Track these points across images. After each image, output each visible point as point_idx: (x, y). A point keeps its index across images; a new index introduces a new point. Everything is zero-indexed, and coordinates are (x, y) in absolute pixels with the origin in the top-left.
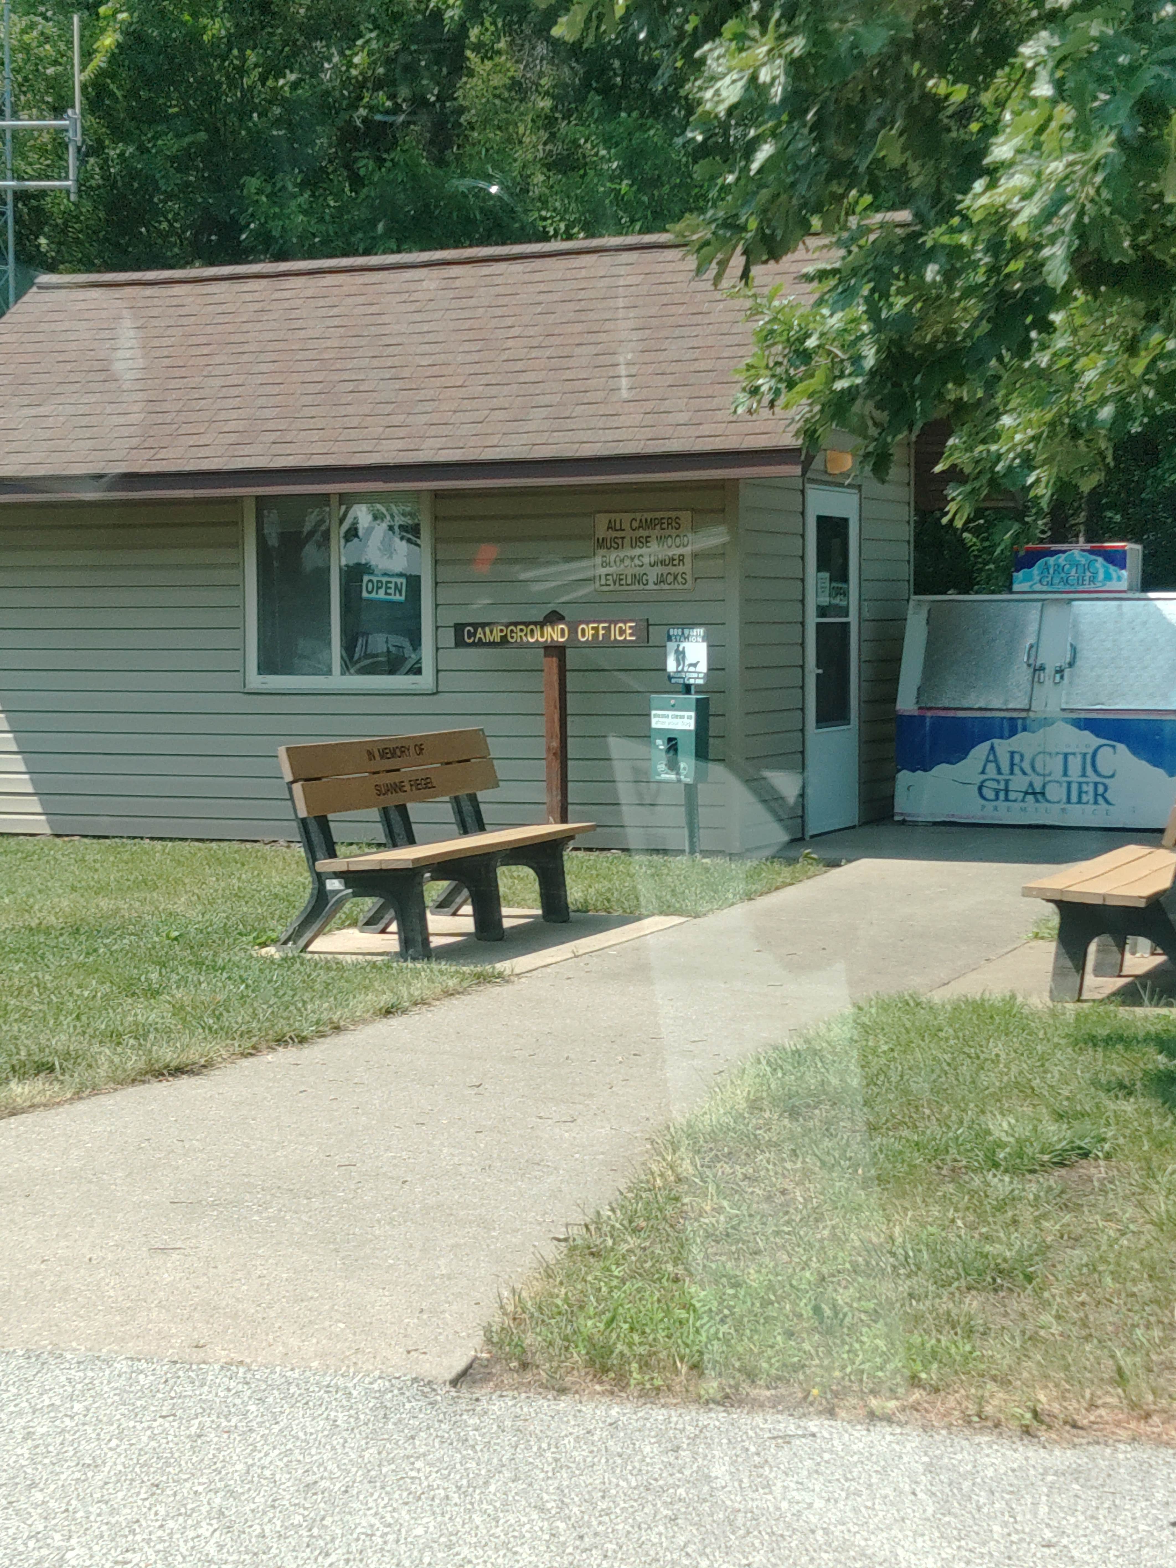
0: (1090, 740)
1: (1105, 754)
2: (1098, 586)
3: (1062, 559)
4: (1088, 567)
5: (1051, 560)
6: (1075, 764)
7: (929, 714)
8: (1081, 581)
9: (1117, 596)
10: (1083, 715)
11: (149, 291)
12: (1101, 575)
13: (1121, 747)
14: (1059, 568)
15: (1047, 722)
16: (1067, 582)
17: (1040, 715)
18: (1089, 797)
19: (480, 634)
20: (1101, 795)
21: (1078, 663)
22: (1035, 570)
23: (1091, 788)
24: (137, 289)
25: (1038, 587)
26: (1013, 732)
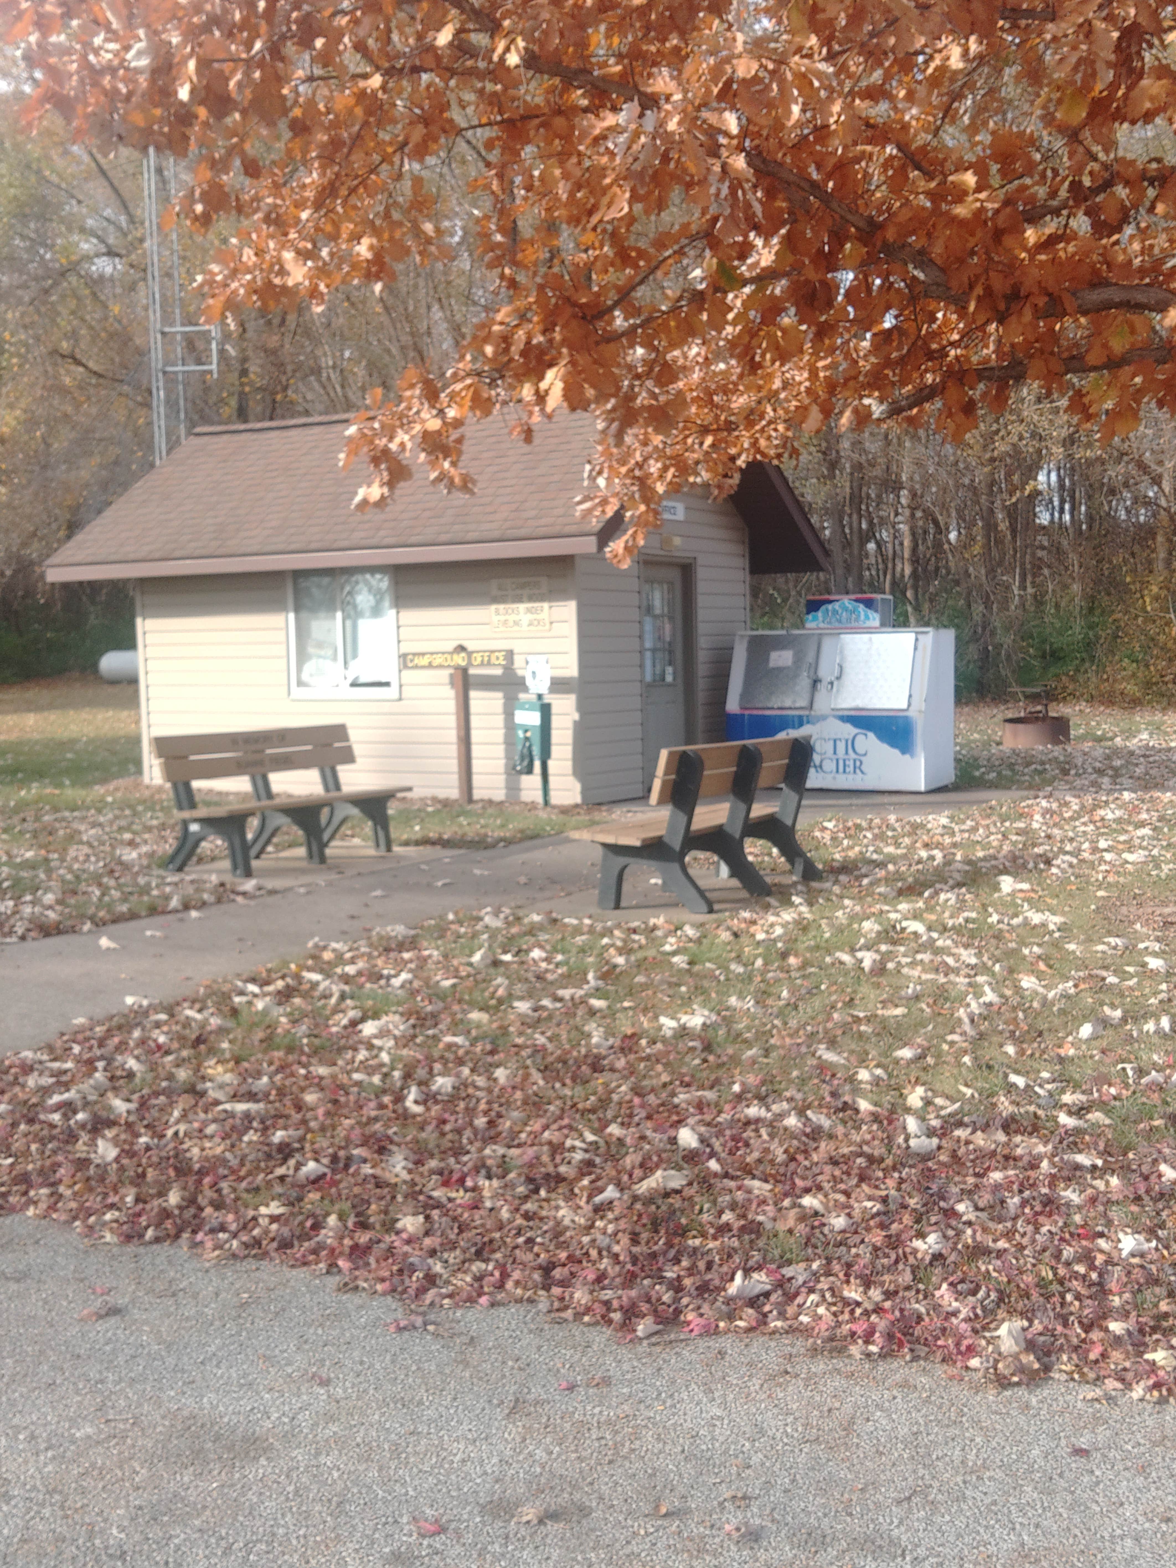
0: (849, 730)
1: (860, 739)
2: (861, 624)
3: (836, 605)
4: (854, 611)
5: (830, 607)
6: (841, 746)
7: (747, 712)
8: (849, 620)
9: (870, 630)
10: (846, 713)
11: (255, 436)
12: (862, 617)
13: (871, 735)
14: (835, 612)
15: (824, 718)
16: (840, 621)
17: (819, 713)
18: (851, 769)
19: (416, 661)
20: (858, 767)
21: (844, 677)
22: (820, 614)
23: (851, 763)
24: (248, 435)
25: (822, 625)
26: (801, 724)
